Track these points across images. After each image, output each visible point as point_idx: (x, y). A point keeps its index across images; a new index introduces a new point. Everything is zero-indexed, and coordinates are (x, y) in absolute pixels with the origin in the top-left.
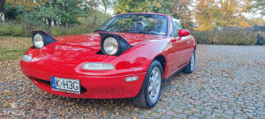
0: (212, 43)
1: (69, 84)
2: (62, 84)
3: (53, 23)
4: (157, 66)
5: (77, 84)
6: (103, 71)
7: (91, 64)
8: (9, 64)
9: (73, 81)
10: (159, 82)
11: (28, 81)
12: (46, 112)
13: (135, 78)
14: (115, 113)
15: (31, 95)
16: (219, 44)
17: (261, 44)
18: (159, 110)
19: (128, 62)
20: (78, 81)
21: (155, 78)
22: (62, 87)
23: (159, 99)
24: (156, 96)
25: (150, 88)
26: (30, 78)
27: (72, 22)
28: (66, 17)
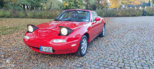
0: (118, 16)
1: (48, 49)
3: (26, 7)
4: (85, 37)
5: (51, 49)
6: (61, 43)
7: (56, 40)
10: (86, 44)
12: (37, 60)
13: (75, 45)
14: (67, 59)
15: (28, 53)
16: (122, 16)
17: (145, 15)
18: (86, 57)
19: (72, 38)
21: (84, 43)
23: (86, 52)
24: (85, 51)
25: (82, 48)
27: (37, 6)
28: (34, 3)
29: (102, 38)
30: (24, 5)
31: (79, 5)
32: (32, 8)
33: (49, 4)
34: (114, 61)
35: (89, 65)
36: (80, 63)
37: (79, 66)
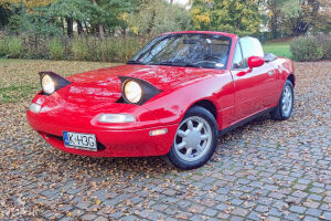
1: (84, 139)
2: (77, 140)
3: (75, 26)
5: (92, 139)
6: (121, 124)
8: (8, 112)
9: (88, 136)
11: (37, 138)
12: (61, 175)
14: (145, 176)
15: (42, 155)
18: (204, 172)
20: (93, 136)
22: (76, 144)
26: (40, 132)
27: (111, 24)
28: (99, 14)
29: (277, 125)
30: (70, 22)
31: (244, 21)
32: (94, 30)
33: (145, 16)
34: (281, 187)
35: (201, 193)
36: (178, 187)
37: (173, 193)
